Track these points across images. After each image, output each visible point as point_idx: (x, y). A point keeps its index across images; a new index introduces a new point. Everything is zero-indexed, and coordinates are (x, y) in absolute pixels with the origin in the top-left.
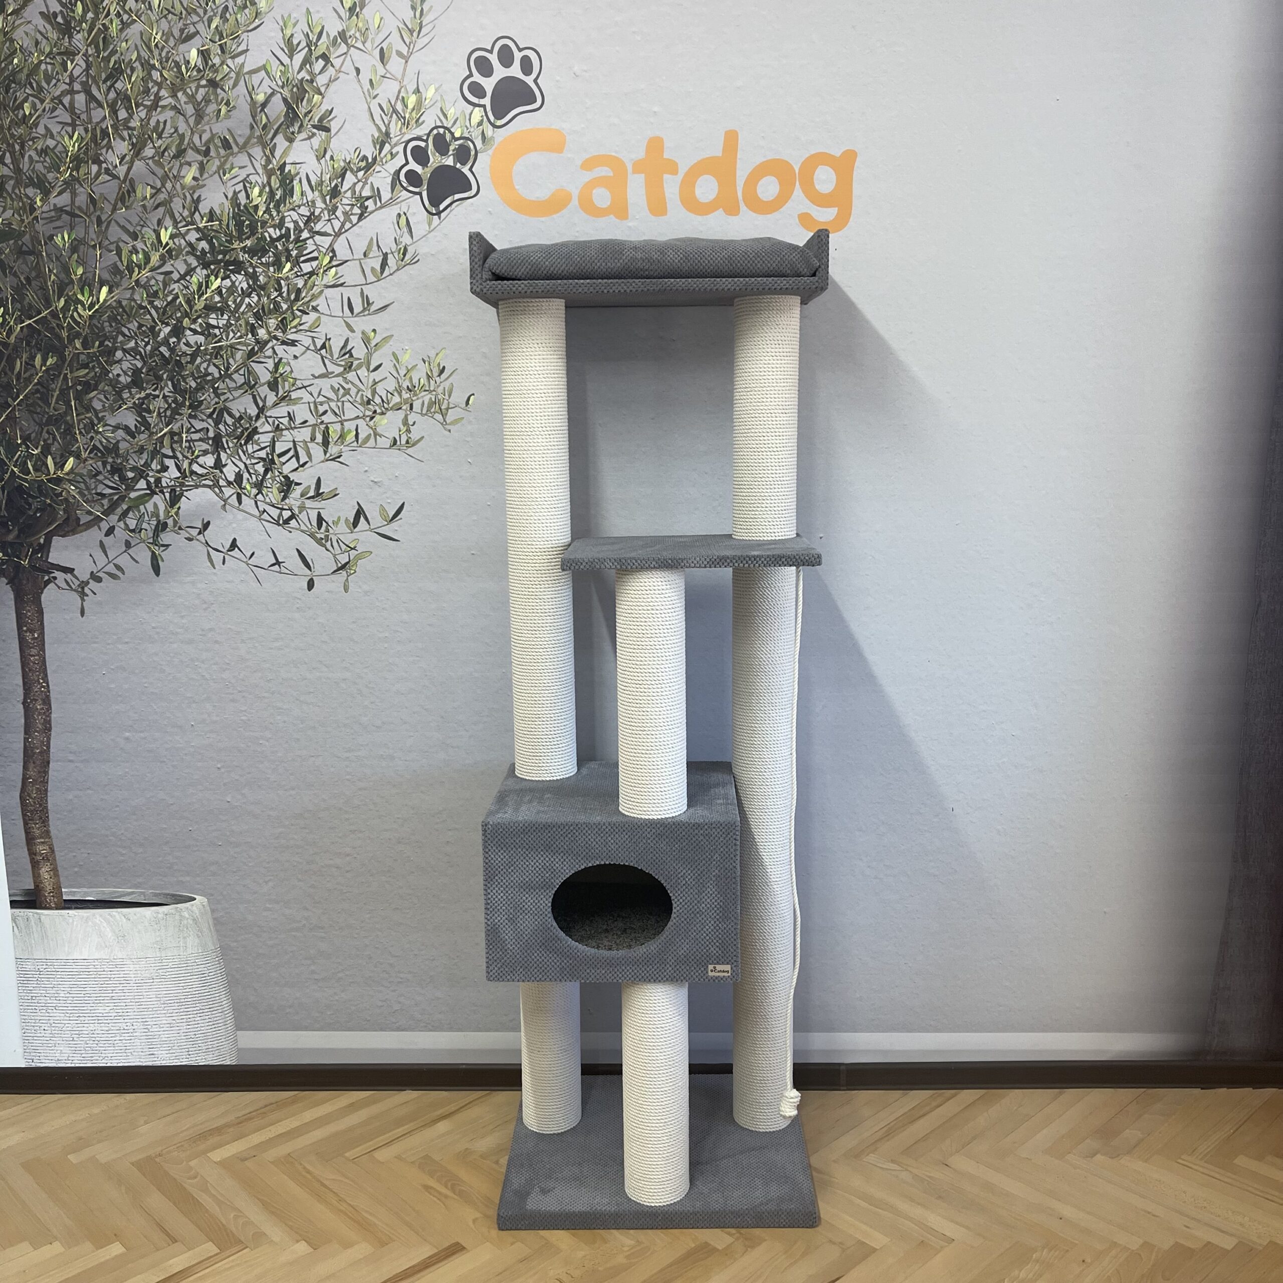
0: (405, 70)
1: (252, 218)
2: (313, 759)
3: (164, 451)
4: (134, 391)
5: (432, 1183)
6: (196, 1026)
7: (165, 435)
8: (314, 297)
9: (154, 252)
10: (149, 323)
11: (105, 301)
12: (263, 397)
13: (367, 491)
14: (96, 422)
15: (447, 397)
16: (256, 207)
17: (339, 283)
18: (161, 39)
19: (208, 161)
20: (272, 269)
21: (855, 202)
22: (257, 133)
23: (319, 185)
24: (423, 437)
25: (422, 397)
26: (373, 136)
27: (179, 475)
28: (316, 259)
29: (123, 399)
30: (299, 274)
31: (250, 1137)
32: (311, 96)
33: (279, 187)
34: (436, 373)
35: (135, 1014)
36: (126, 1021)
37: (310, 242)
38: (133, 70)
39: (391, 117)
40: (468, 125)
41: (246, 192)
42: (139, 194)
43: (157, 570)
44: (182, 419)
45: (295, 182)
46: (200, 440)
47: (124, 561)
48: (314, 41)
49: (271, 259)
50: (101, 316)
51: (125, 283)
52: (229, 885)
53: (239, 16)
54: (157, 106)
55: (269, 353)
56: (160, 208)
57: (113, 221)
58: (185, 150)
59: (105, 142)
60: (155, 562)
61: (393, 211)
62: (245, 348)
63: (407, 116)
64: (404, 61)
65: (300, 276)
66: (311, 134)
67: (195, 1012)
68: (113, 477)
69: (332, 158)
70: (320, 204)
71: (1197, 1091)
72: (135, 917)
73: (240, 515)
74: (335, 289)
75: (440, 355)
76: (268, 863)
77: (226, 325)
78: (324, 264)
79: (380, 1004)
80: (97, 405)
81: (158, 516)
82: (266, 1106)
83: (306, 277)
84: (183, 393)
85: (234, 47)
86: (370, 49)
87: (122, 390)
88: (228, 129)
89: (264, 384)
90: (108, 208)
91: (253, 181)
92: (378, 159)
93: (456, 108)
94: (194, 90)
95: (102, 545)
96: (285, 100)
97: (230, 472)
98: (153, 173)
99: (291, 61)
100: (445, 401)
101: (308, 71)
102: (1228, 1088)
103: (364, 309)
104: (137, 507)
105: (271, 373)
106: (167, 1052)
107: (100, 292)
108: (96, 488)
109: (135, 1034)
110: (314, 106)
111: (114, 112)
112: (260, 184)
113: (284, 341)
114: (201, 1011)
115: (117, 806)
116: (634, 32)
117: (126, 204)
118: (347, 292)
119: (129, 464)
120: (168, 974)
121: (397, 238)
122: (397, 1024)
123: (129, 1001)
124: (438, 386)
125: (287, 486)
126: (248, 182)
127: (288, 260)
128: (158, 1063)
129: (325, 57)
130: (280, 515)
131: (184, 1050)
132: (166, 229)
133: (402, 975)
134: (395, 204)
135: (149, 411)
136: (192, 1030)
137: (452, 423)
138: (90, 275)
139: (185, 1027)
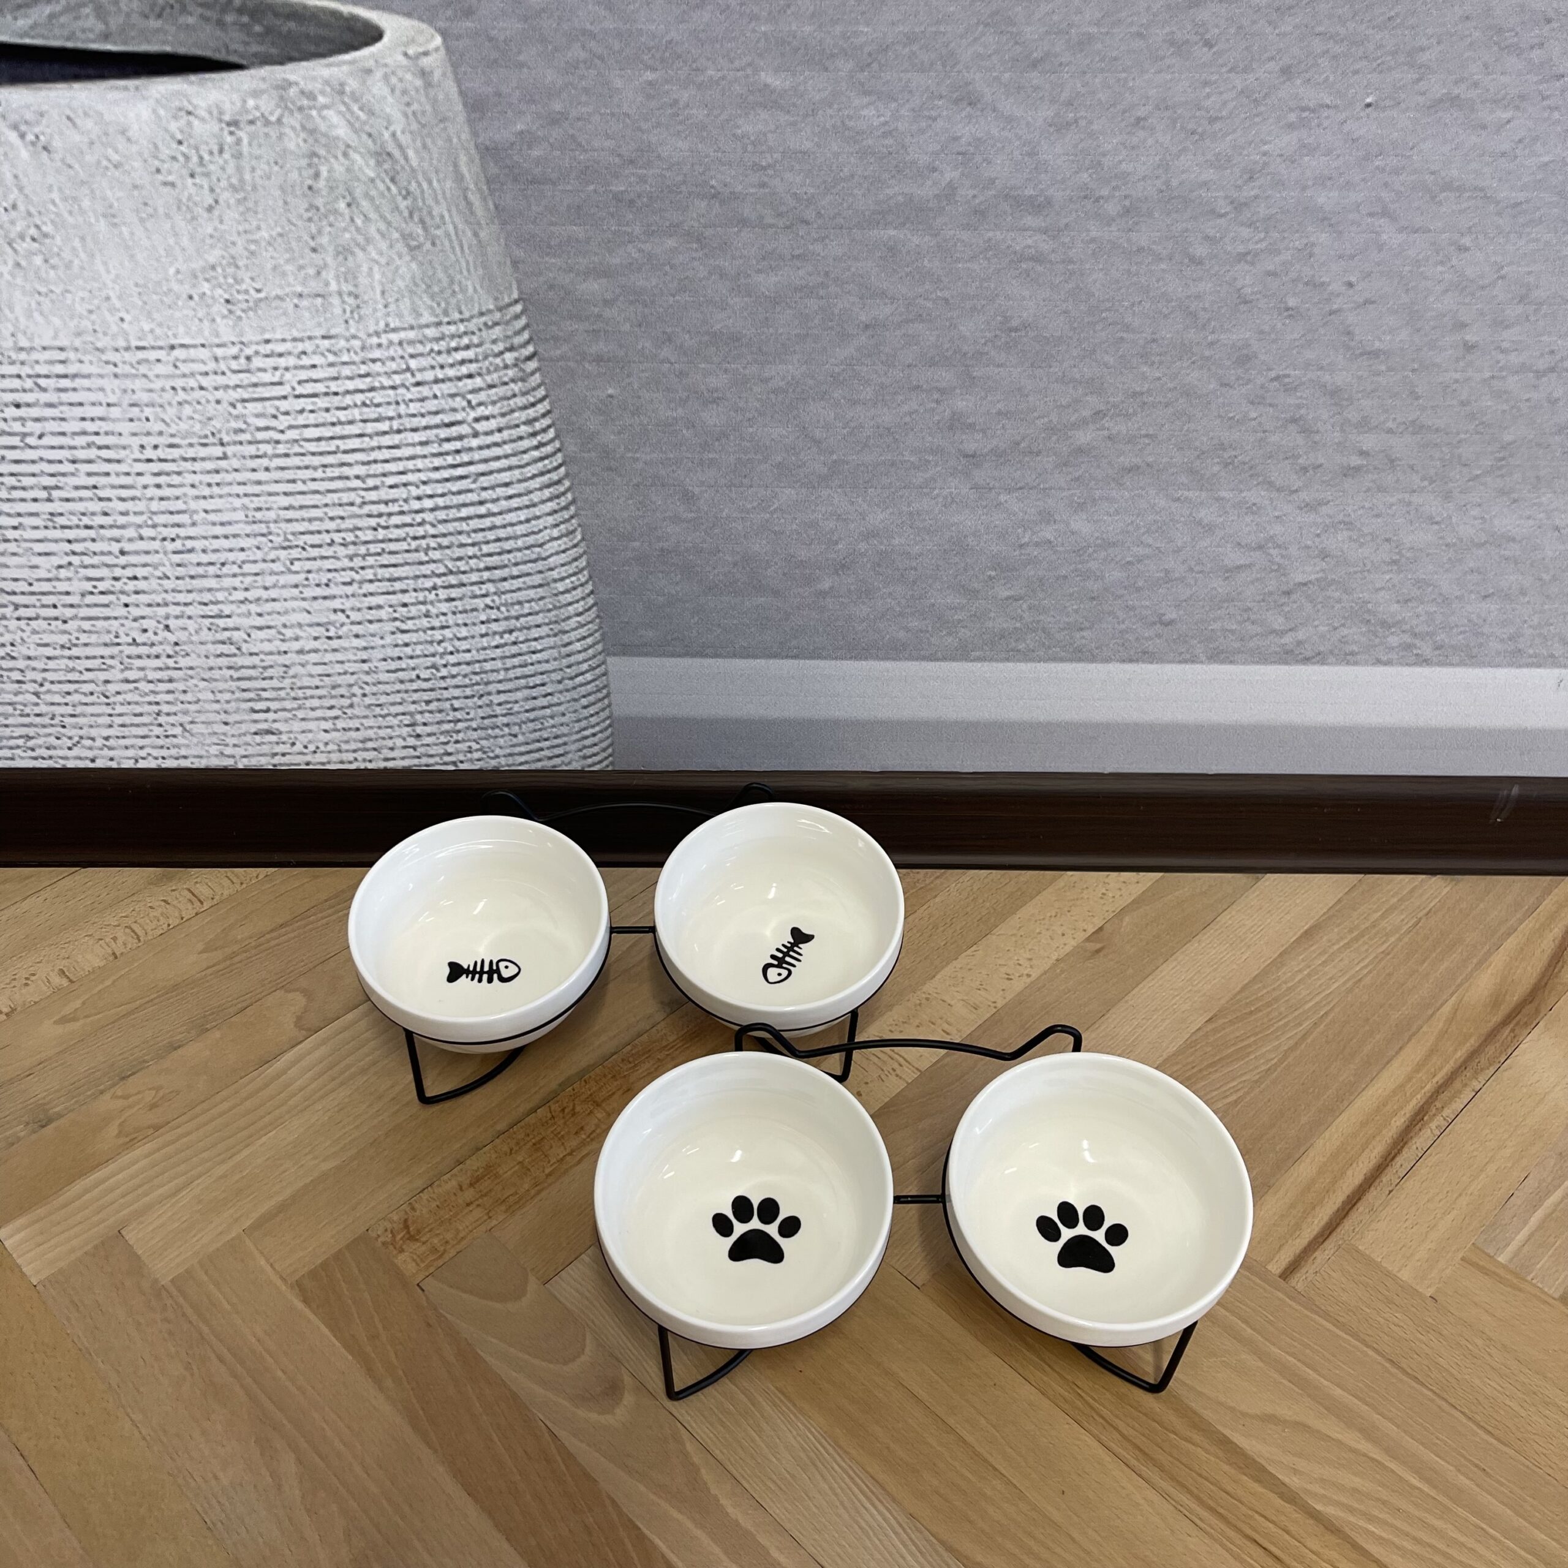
35: (168, 584)
36: (135, 612)
79: (1237, 558)
106: (328, 726)
120: (284, 422)
139: (389, 639)
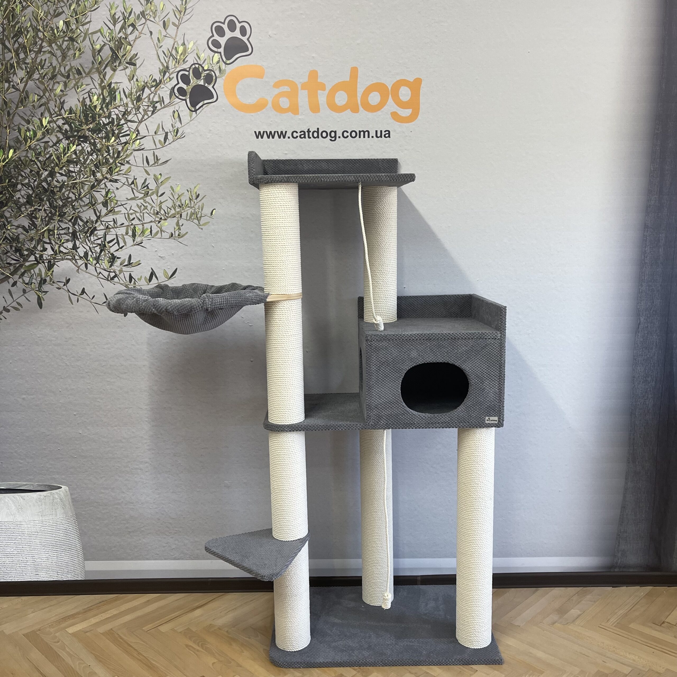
0: (177, 33)
1: (93, 113)
2: (127, 410)
3: (44, 240)
4: (27, 206)
5: (191, 644)
6: (62, 558)
7: (45, 231)
8: (127, 156)
9: (39, 131)
10: (36, 170)
11: (12, 157)
12: (99, 210)
13: (157, 262)
14: (6, 224)
15: (200, 210)
16: (95, 107)
17: (141, 148)
18: (43, 15)
19: (69, 81)
20: (104, 140)
21: (421, 106)
22: (96, 66)
23: (130, 95)
24: (187, 233)
25: (187, 210)
26: (159, 68)
27: (53, 253)
28: (128, 135)
29: (21, 211)
30: (119, 143)
31: (90, 619)
32: (126, 46)
33: (108, 96)
34: (194, 198)
35: (28, 552)
36: (22, 556)
37: (125, 125)
38: (28, 32)
39: (170, 58)
40: (212, 63)
41: (90, 98)
42: (31, 99)
43: (40, 305)
44: (55, 223)
45: (117, 93)
46: (65, 234)
47: (22, 300)
48: (127, 16)
49: (104, 135)
50: (9, 166)
51: (23, 148)
52: (81, 479)
53: (86, 3)
54: (41, 51)
55: (103, 186)
56: (42, 107)
57: (16, 114)
58: (56, 75)
59: (12, 71)
60: (39, 301)
61: (171, 109)
62: (89, 184)
63: (178, 58)
64: (176, 28)
65: (120, 144)
66: (125, 67)
67: (61, 551)
68: (16, 254)
69: (137, 80)
70: (130, 105)
71: (610, 589)
72: (28, 498)
73: (87, 275)
74: (139, 151)
75: (197, 187)
76: (102, 467)
77: (79, 171)
78: (133, 138)
79: (165, 545)
80: (7, 214)
81: (41, 276)
82: (100, 603)
83: (123, 145)
84: (55, 208)
85: (83, 19)
86: (158, 21)
87: (21, 206)
88: (80, 64)
89: (100, 203)
90: (14, 107)
91: (94, 92)
92: (162, 81)
93: (205, 54)
94: (61, 43)
95: (10, 291)
96: (111, 48)
97: (81, 251)
98: (39, 88)
99: (115, 27)
100: (200, 213)
101: (123, 33)
102: (627, 587)
103: (155, 162)
104: (29, 271)
105: (104, 197)
106: (46, 573)
107: (9, 152)
108: (6, 259)
109: (27, 564)
110: (127, 52)
111: (17, 55)
112: (98, 94)
113: (111, 180)
114: (65, 550)
115: (18, 436)
116: (302, 14)
117: (24, 105)
118: (145, 153)
119: (25, 247)
120: (46, 529)
121: (173, 124)
122: (174, 556)
123: (24, 545)
124: (196, 205)
125: (113, 259)
126: (91, 93)
127: (113, 136)
128: (41, 579)
129: (133, 25)
130: (109, 275)
131: (55, 572)
132: (46, 118)
133: (176, 529)
134: (172, 106)
135: (36, 218)
136: (59, 561)
137: (203, 225)
138: (3, 143)
139: (56, 559)
